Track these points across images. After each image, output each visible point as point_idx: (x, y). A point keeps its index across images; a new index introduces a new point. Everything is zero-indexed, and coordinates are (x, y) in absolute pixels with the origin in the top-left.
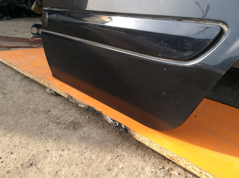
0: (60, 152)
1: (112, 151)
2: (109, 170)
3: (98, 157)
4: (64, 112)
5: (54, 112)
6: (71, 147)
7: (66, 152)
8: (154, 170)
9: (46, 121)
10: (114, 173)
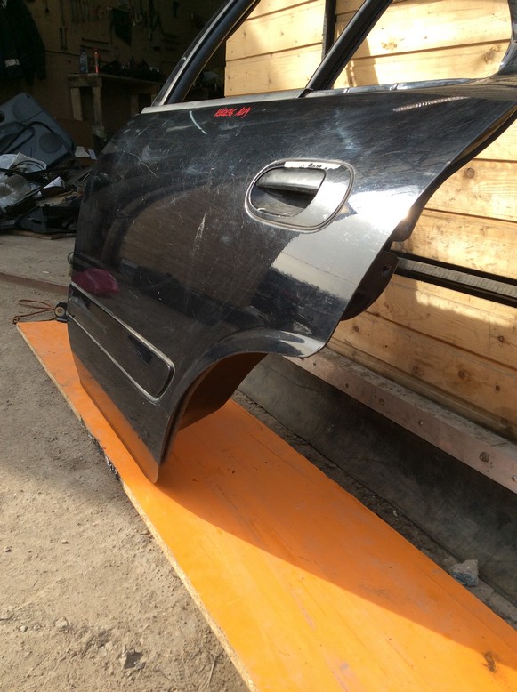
0: (36, 495)
1: (100, 504)
2: (79, 524)
3: (77, 508)
4: (75, 443)
5: (62, 442)
6: (52, 491)
7: (43, 496)
8: (132, 534)
9: (43, 452)
10: (82, 529)
